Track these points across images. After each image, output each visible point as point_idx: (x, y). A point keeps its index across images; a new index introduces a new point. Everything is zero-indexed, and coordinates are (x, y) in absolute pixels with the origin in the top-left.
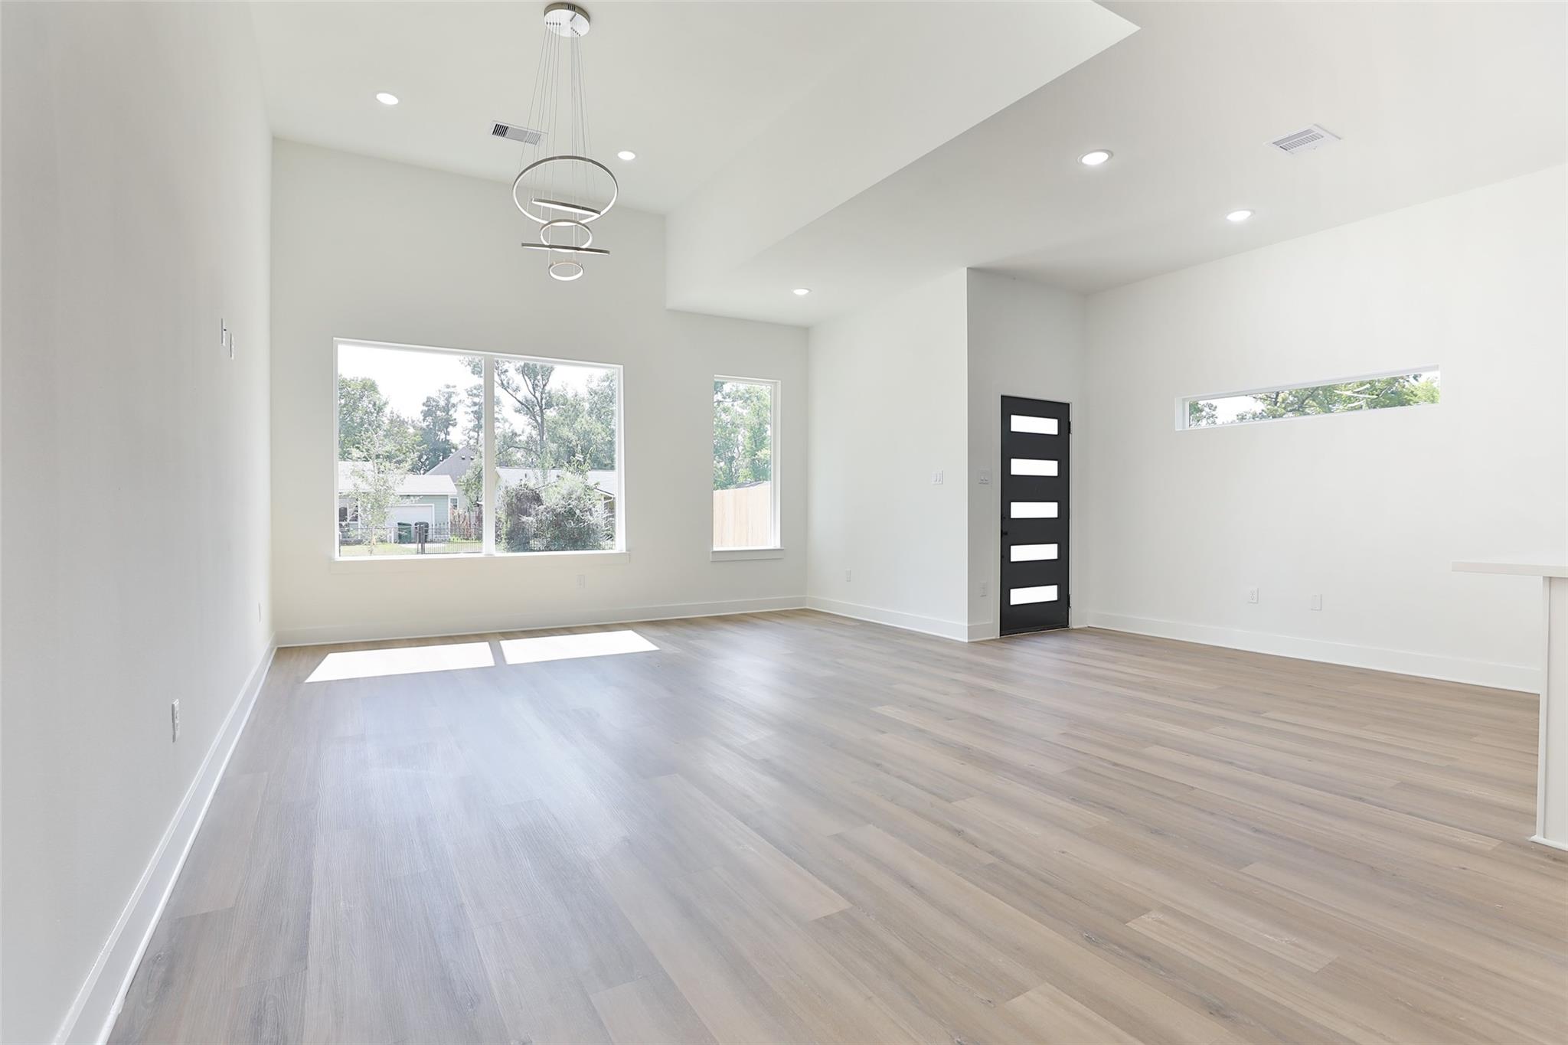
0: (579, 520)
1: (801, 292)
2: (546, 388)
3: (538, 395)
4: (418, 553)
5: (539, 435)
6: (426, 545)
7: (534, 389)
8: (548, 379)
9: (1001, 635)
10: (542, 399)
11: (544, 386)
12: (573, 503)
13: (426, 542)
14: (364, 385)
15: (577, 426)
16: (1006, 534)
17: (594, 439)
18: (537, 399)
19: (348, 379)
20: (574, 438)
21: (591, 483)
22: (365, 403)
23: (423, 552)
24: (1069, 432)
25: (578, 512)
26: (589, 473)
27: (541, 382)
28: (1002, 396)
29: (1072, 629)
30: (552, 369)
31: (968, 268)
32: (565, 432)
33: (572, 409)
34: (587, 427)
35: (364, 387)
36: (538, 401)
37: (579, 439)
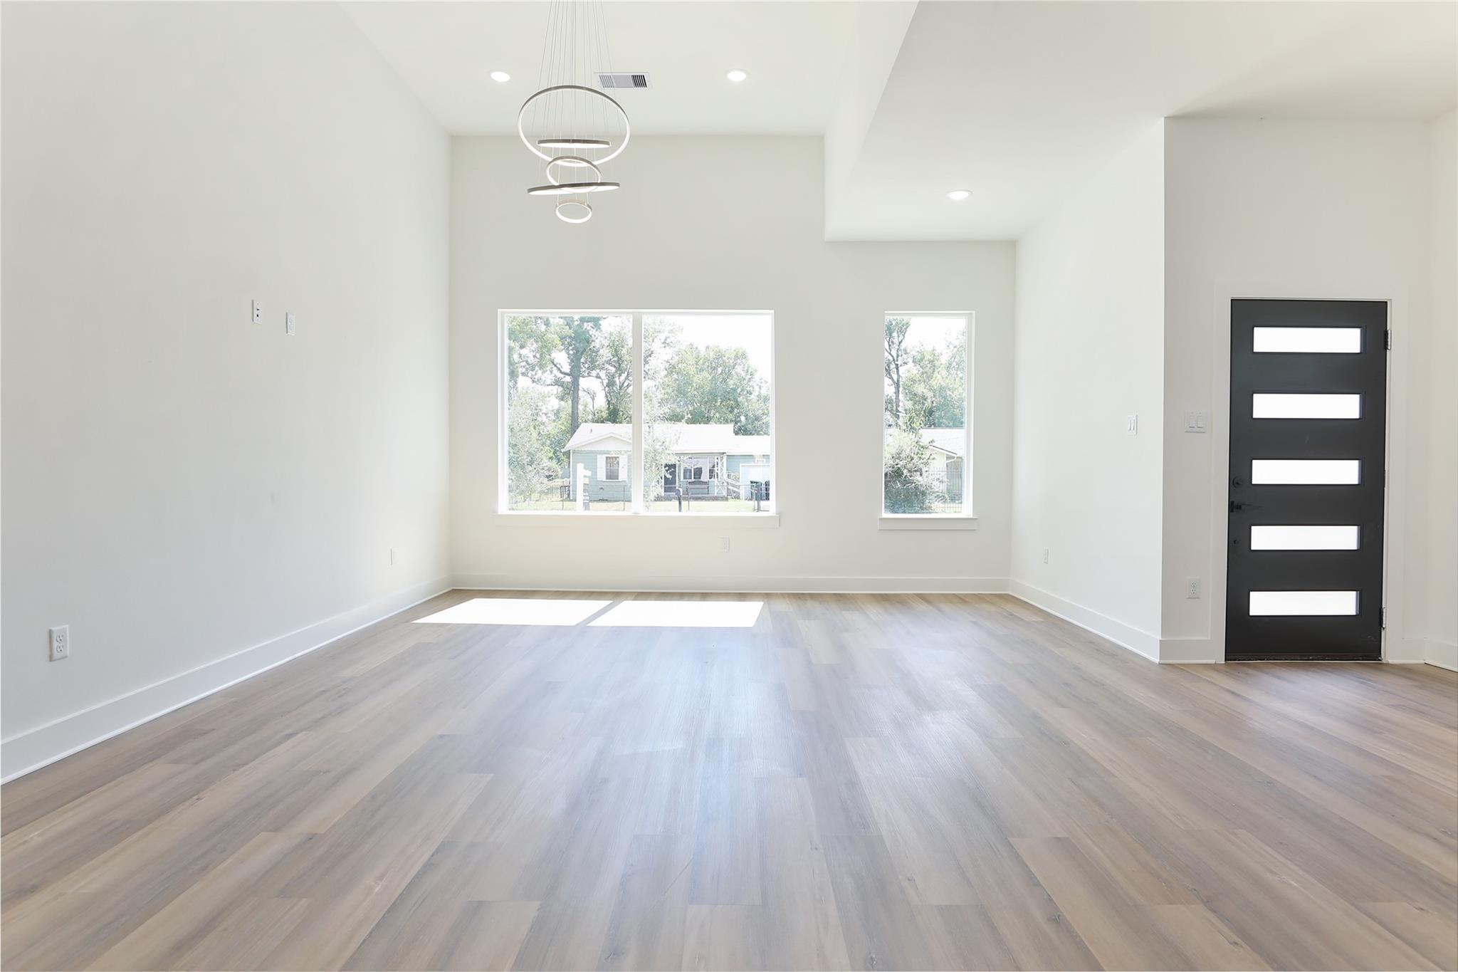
0: (906, 482)
1: (959, 196)
2: (901, 344)
3: (894, 353)
4: (754, 510)
5: (895, 393)
6: (761, 502)
7: (890, 346)
8: (904, 335)
9: (1226, 660)
10: (898, 356)
11: (900, 343)
12: (901, 463)
13: (761, 499)
14: (737, 354)
15: (933, 383)
16: (1239, 507)
17: (950, 395)
18: (893, 356)
19: (724, 350)
20: (929, 394)
21: (925, 441)
22: (739, 369)
23: (759, 510)
24: (1386, 348)
25: (905, 472)
26: (921, 431)
27: (897, 340)
28: (1232, 300)
29: (1387, 664)
30: (907, 325)
31: (1165, 118)
32: (920, 389)
33: (929, 366)
34: (942, 383)
35: (737, 357)
36: (894, 360)
37: (934, 396)
